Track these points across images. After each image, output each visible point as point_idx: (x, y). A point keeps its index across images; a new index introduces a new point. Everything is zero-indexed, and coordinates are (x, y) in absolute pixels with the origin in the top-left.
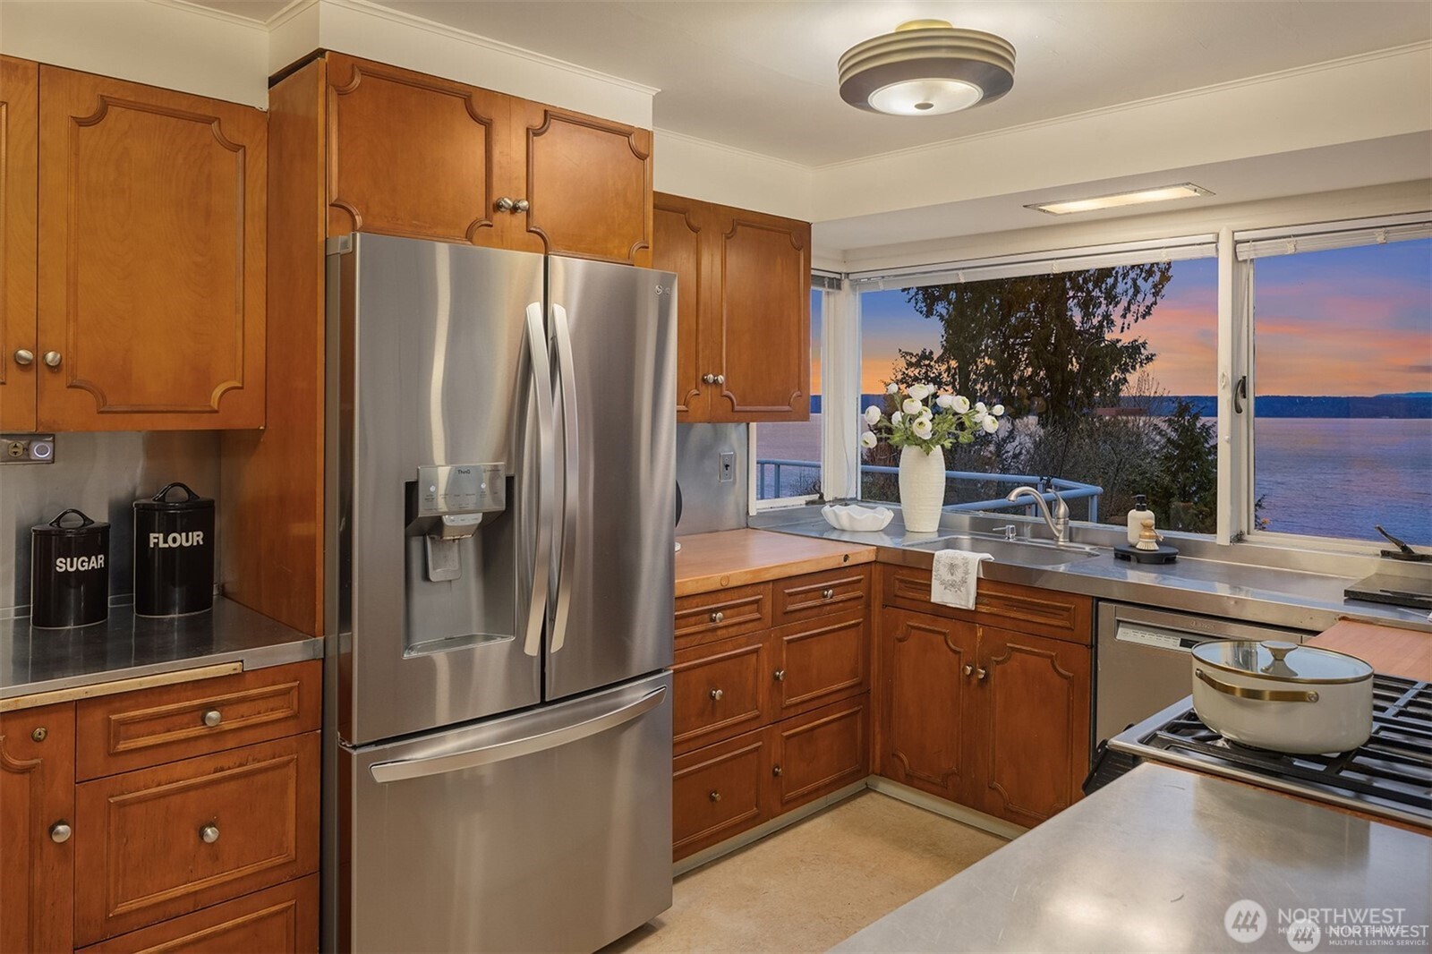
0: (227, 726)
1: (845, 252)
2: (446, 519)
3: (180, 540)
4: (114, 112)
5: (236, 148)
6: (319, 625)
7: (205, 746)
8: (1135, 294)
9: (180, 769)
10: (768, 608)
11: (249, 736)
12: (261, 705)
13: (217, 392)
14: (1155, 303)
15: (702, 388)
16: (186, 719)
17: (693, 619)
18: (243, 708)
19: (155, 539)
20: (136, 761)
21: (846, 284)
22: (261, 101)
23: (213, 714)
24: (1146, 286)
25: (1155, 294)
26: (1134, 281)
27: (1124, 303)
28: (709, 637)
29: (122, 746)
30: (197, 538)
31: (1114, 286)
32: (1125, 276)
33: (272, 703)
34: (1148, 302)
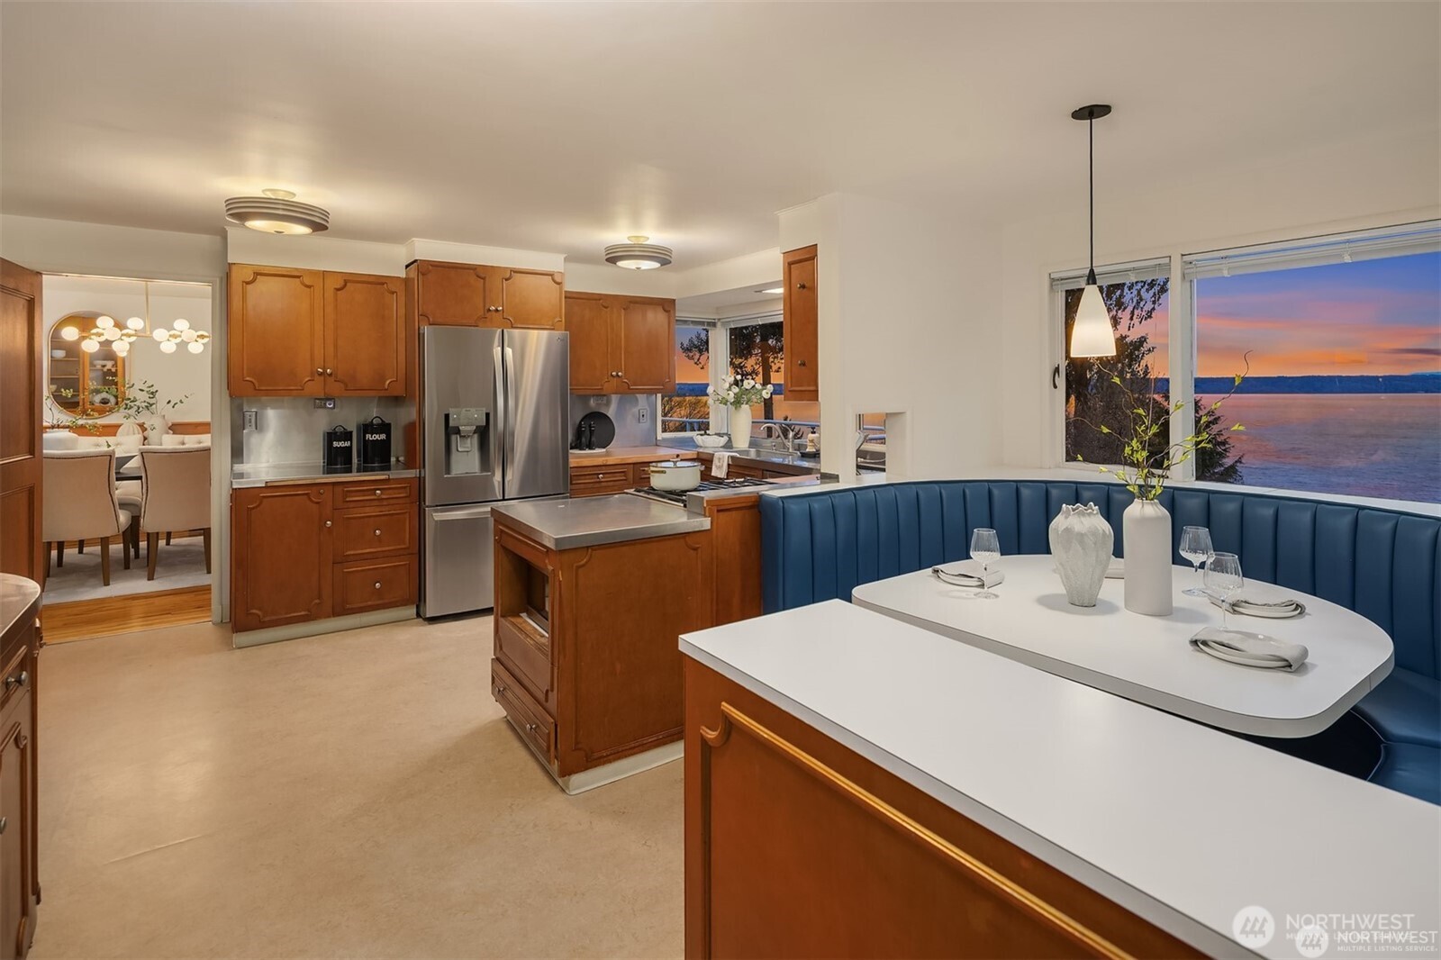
0: (384, 497)
1: (717, 308)
2: (461, 428)
3: (377, 437)
4: (348, 284)
5: (393, 293)
6: (418, 466)
7: (376, 503)
8: (1138, 303)
9: (367, 509)
10: (631, 476)
11: (392, 501)
12: (396, 491)
13: (388, 382)
14: (1154, 309)
15: (611, 378)
16: (369, 493)
17: (588, 477)
18: (390, 491)
19: (368, 436)
20: (352, 505)
21: (719, 324)
22: (403, 275)
23: (378, 492)
24: (1147, 296)
25: (1154, 302)
26: (1139, 291)
27: (1130, 309)
28: (597, 485)
29: (348, 499)
30: (383, 436)
31: (1122, 296)
32: (1130, 288)
33: (400, 491)
34: (1149, 306)
